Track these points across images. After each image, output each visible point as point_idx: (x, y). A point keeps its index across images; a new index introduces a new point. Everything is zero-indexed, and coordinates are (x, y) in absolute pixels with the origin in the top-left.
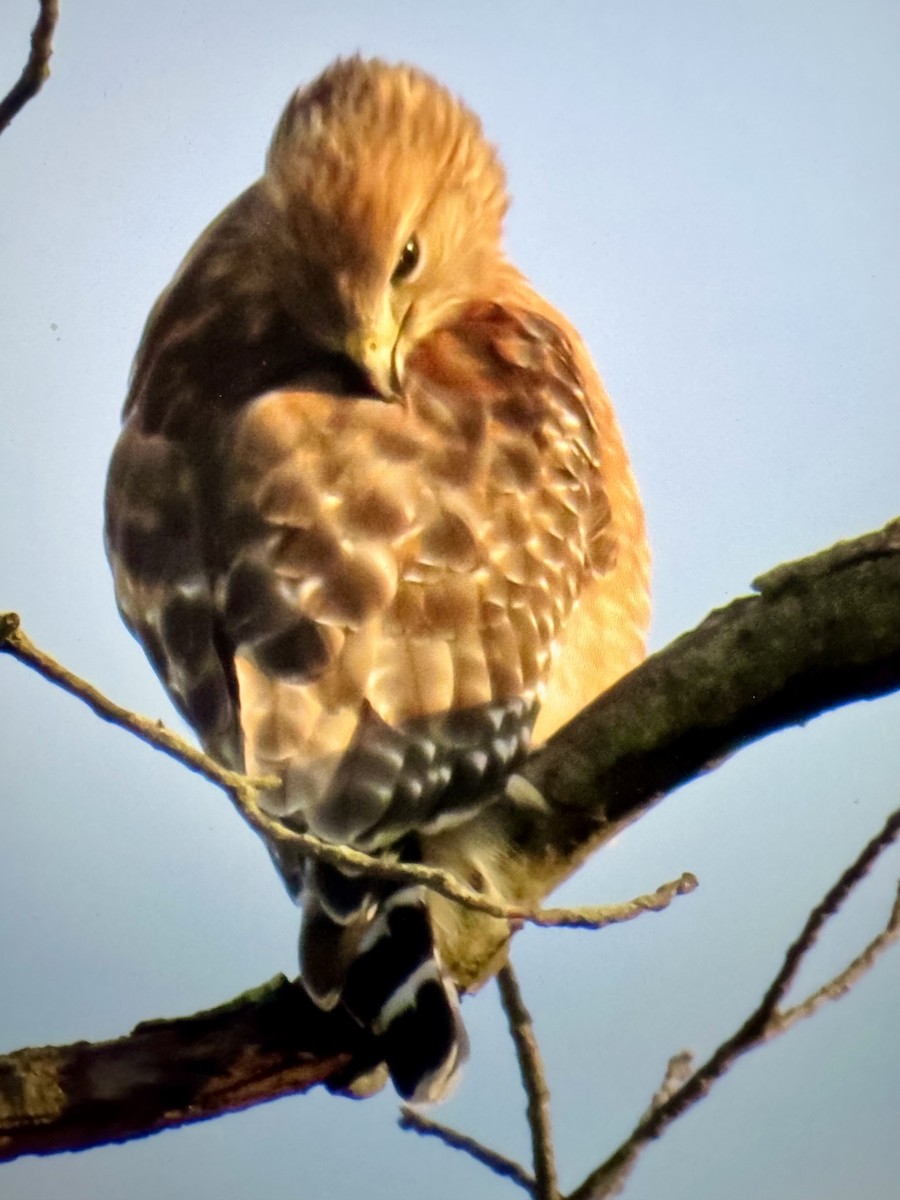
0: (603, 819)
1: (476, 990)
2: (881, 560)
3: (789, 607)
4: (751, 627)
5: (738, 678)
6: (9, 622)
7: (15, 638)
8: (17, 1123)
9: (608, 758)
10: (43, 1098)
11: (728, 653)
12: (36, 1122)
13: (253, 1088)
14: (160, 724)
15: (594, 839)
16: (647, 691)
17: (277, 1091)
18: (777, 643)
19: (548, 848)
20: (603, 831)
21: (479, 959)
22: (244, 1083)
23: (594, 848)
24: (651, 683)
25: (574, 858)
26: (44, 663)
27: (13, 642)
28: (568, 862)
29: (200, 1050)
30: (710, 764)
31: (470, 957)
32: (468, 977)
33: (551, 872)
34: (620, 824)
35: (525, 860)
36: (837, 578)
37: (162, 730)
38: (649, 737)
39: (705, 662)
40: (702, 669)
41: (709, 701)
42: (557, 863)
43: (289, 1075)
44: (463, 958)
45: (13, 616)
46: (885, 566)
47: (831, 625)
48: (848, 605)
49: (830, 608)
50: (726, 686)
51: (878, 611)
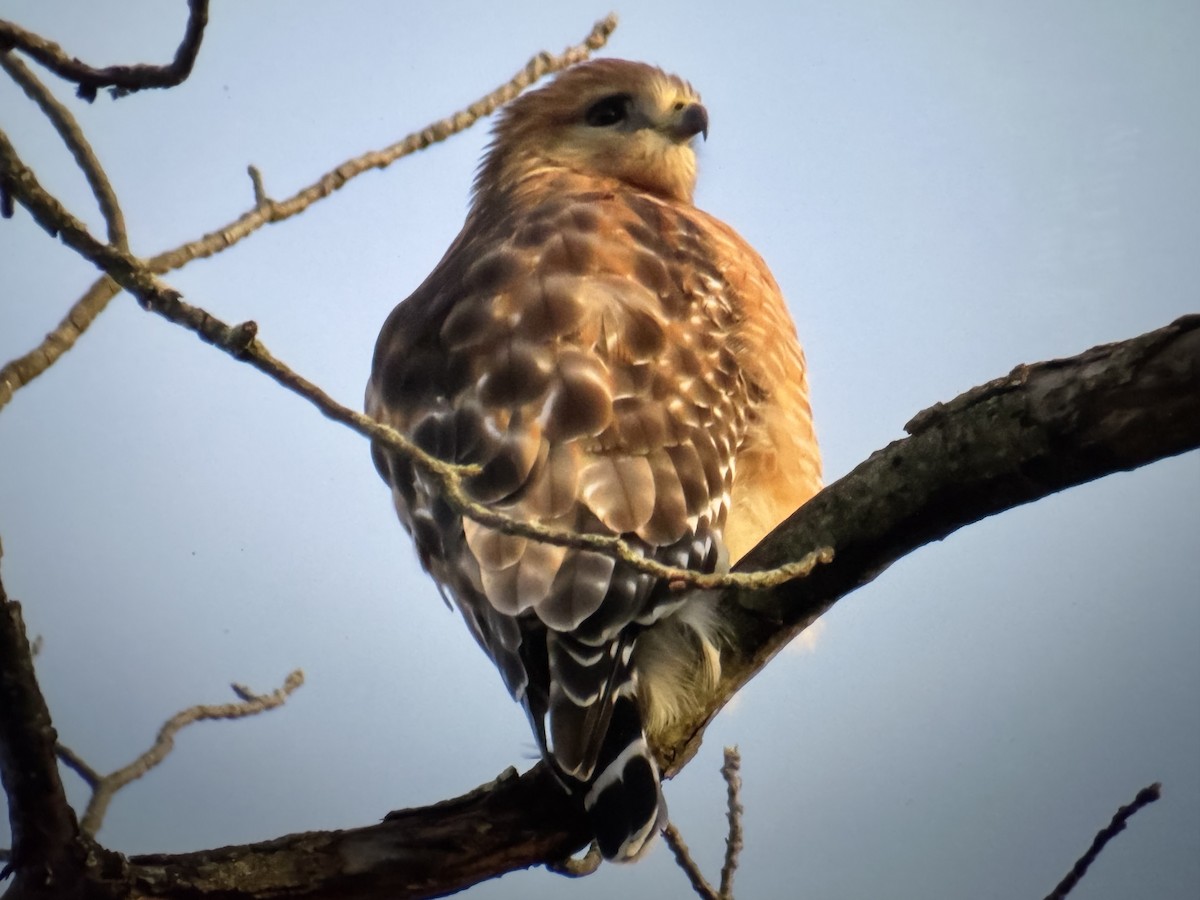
0: (781, 623)
1: (674, 774)
2: (1005, 395)
3: (933, 436)
4: (902, 454)
5: (892, 497)
6: (249, 328)
7: (253, 346)
8: (275, 894)
11: (883, 477)
12: (292, 892)
13: (483, 863)
15: (773, 641)
16: (820, 513)
18: (922, 466)
20: (780, 635)
21: (675, 746)
22: (475, 859)
24: (824, 507)
26: (278, 368)
27: (251, 351)
29: (440, 831)
31: (668, 743)
32: (667, 762)
36: (971, 410)
39: (865, 484)
40: (862, 491)
41: (868, 516)
42: (743, 662)
43: (514, 851)
45: (251, 324)
46: (1007, 399)
47: (965, 447)
48: (977, 432)
49: (964, 435)
50: (881, 504)
51: (1001, 435)
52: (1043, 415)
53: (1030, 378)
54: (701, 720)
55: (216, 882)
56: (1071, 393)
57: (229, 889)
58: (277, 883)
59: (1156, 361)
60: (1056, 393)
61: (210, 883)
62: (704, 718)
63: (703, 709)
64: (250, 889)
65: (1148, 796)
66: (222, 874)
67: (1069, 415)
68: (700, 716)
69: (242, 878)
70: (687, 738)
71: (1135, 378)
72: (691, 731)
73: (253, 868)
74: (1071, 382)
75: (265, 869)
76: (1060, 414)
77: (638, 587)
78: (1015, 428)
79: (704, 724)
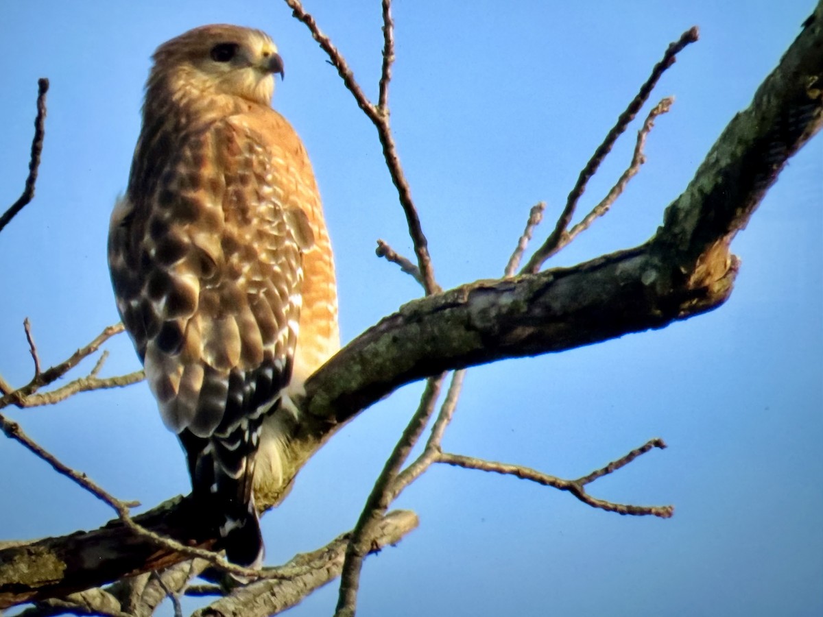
0: (335, 422)
1: (278, 505)
2: (455, 308)
3: (414, 328)
4: (398, 336)
5: (394, 361)
6: (14, 427)
8: (42, 585)
9: (336, 394)
10: (56, 570)
11: (388, 347)
12: (53, 583)
14: (84, 476)
15: (331, 431)
16: (352, 362)
17: (179, 559)
19: (310, 436)
20: (336, 427)
23: (331, 435)
24: (353, 358)
25: (322, 440)
27: (16, 434)
28: (319, 442)
30: (384, 396)
32: (273, 500)
33: (311, 447)
34: (344, 423)
35: (299, 442)
37: (85, 479)
38: (354, 385)
39: (377, 351)
40: (376, 354)
41: (381, 370)
42: (315, 443)
44: (270, 491)
46: (457, 311)
47: (434, 339)
48: (441, 330)
49: (433, 331)
50: (388, 363)
51: (455, 334)
52: (478, 324)
53: (470, 297)
54: (292, 476)
55: (7, 578)
56: (493, 313)
57: (15, 583)
58: (43, 578)
59: (542, 300)
60: (484, 312)
61: (3, 578)
62: (294, 474)
63: (293, 469)
64: (27, 582)
65: (689, 38)
66: (11, 573)
67: (494, 325)
68: (291, 473)
69: (22, 576)
70: (284, 486)
71: (530, 310)
72: (287, 481)
73: (29, 567)
74: (493, 305)
75: (35, 568)
76: (489, 324)
77: (244, 398)
78: (462, 331)
79: (294, 476)
